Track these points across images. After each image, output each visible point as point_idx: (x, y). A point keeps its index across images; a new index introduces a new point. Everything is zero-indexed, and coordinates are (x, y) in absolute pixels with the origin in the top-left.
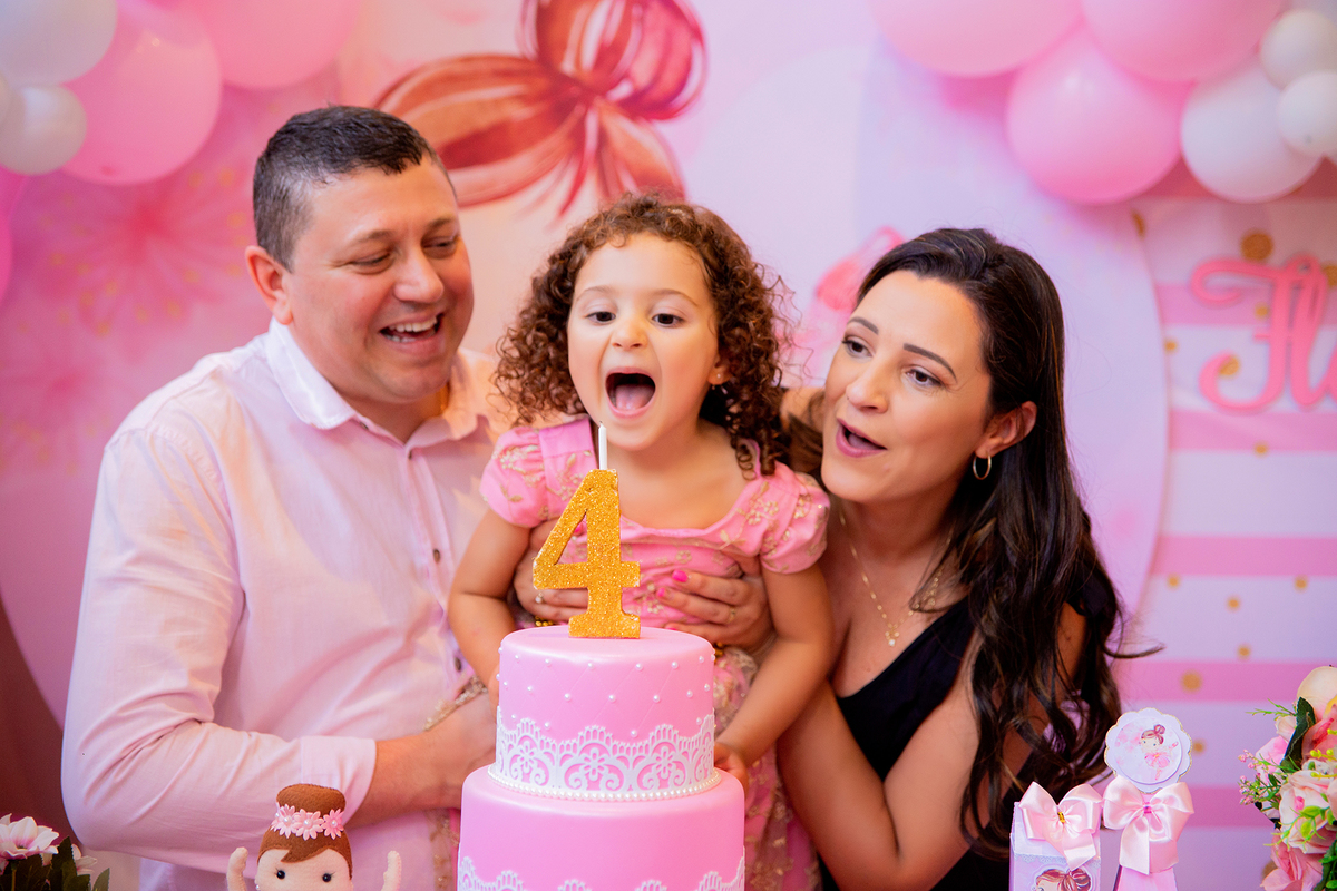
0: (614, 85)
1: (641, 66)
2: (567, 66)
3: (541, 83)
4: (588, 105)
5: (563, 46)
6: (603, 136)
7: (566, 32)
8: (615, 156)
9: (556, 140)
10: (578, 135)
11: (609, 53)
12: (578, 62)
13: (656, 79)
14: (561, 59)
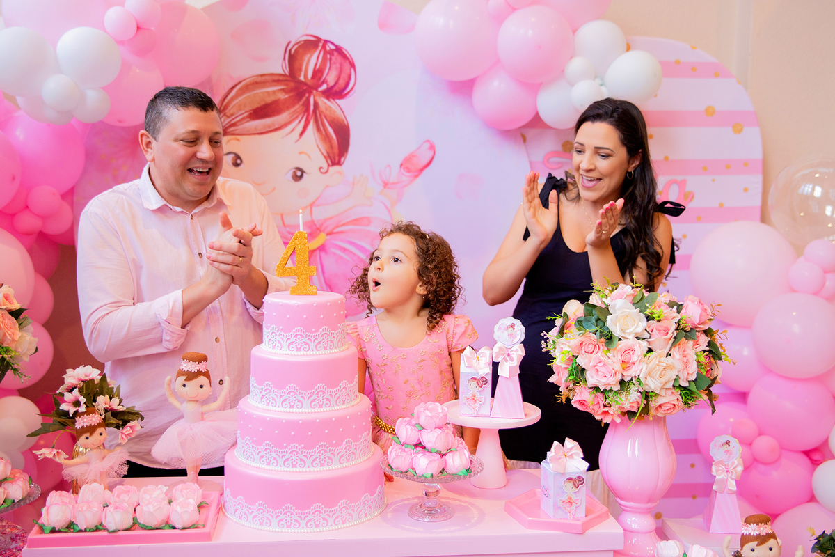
0: (321, 85)
1: (331, 78)
2: (302, 78)
3: (292, 85)
4: (310, 93)
5: (300, 70)
6: (316, 104)
7: (301, 65)
8: (321, 112)
9: (298, 107)
10: (307, 104)
11: (318, 73)
12: (306, 76)
13: (336, 83)
14: (300, 76)
